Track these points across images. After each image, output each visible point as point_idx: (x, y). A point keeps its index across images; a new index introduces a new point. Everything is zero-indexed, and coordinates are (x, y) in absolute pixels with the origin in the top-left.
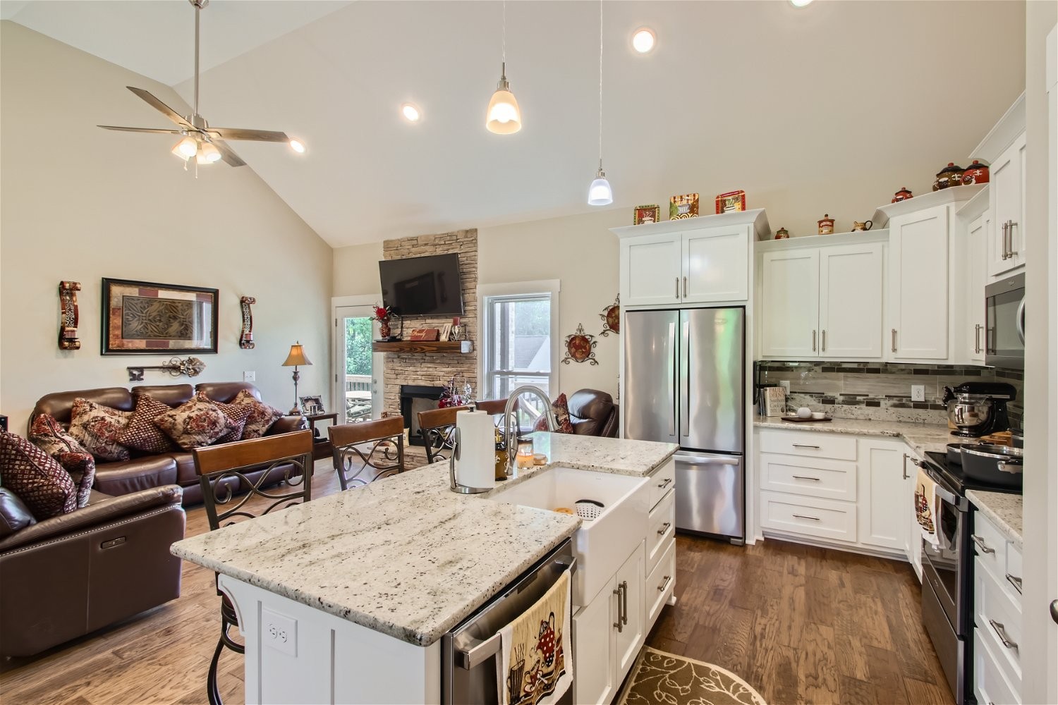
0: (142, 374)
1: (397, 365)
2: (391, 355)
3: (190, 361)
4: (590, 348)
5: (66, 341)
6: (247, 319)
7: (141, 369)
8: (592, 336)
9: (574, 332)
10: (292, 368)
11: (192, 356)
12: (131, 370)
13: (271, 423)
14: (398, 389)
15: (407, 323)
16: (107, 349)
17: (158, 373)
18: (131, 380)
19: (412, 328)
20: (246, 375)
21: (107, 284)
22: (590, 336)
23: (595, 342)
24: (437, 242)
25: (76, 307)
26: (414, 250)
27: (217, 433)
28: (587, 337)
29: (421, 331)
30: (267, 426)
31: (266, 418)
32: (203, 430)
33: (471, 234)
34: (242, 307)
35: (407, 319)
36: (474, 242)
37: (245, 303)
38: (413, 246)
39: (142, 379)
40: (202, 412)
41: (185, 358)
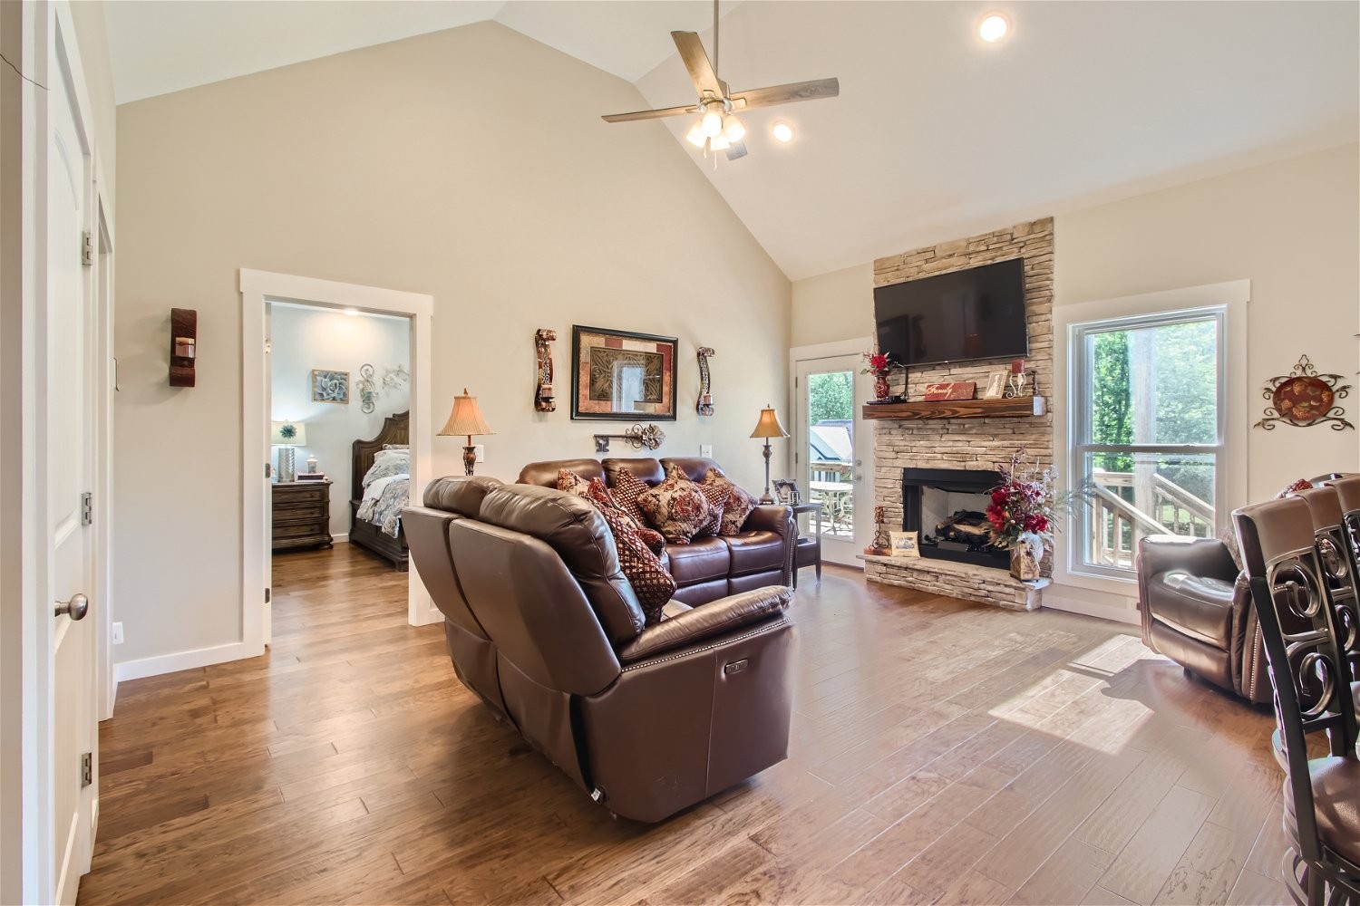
0: (607, 444)
1: (898, 439)
2: (888, 424)
3: (652, 429)
4: (1331, 399)
5: (542, 402)
6: (705, 376)
7: (606, 438)
8: (1335, 377)
9: (1287, 370)
10: (763, 441)
11: (654, 423)
12: (598, 439)
13: (748, 513)
14: (898, 474)
15: (914, 376)
16: (576, 413)
17: (621, 443)
18: (598, 451)
19: (922, 384)
20: (703, 450)
21: (577, 331)
22: (1332, 376)
23: (1344, 388)
24: (971, 248)
25: (551, 359)
26: (927, 266)
27: (701, 521)
28: (1324, 379)
29: (942, 387)
30: (744, 517)
31: (743, 506)
32: (689, 516)
33: (1042, 229)
34: (699, 361)
35: (915, 369)
36: (1048, 239)
37: (702, 355)
38: (927, 261)
39: (608, 450)
40: (685, 493)
41: (645, 425)
